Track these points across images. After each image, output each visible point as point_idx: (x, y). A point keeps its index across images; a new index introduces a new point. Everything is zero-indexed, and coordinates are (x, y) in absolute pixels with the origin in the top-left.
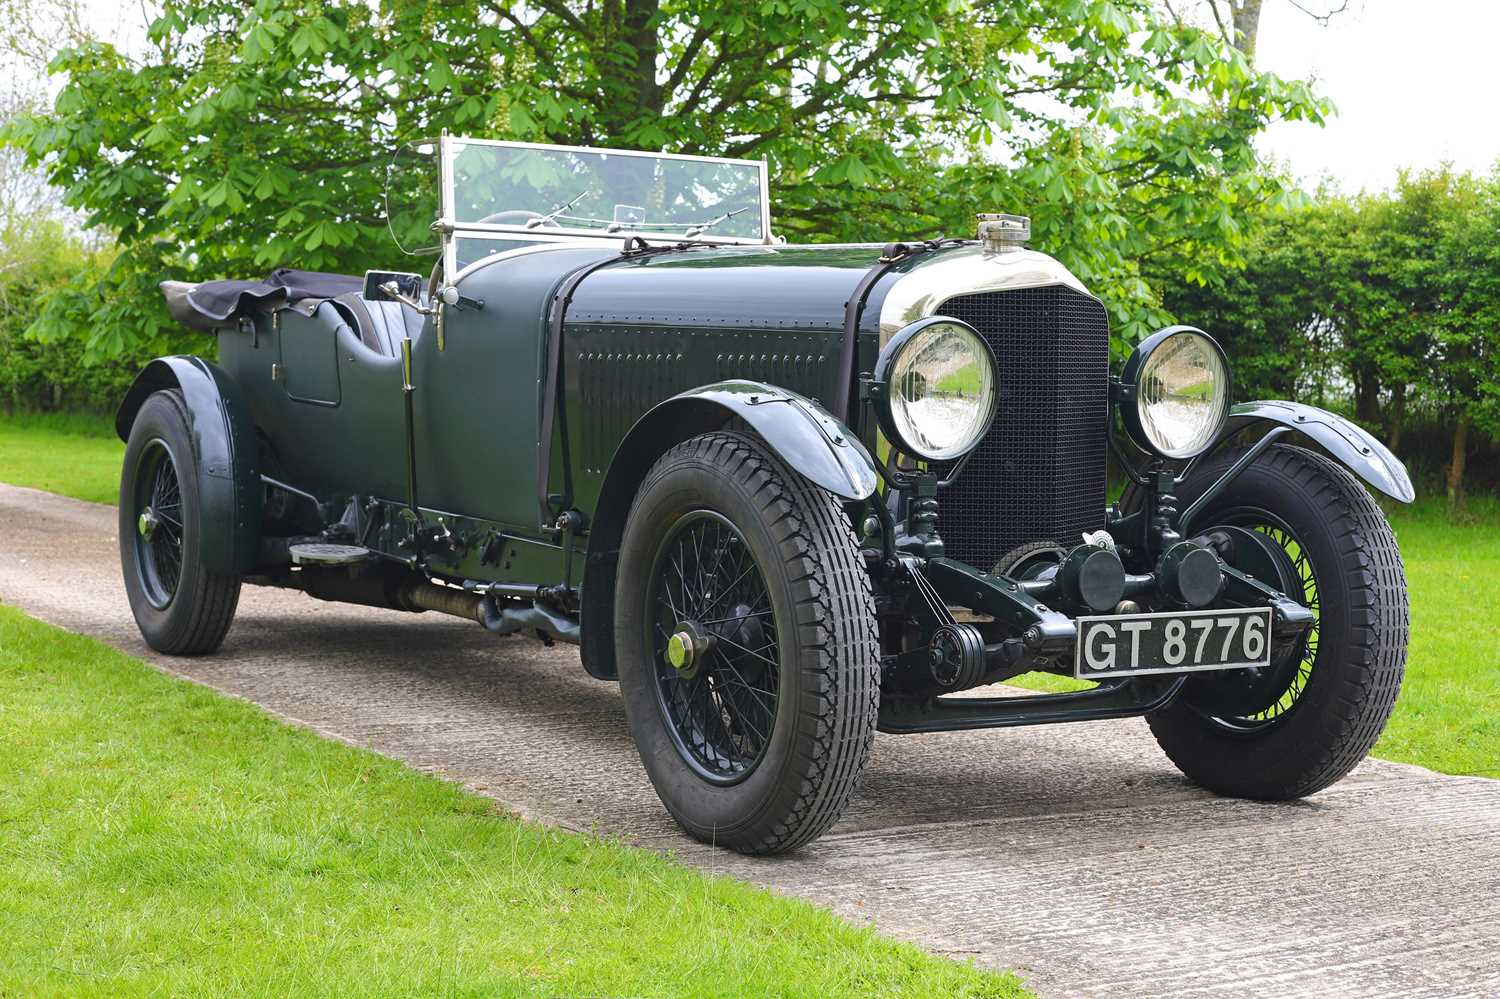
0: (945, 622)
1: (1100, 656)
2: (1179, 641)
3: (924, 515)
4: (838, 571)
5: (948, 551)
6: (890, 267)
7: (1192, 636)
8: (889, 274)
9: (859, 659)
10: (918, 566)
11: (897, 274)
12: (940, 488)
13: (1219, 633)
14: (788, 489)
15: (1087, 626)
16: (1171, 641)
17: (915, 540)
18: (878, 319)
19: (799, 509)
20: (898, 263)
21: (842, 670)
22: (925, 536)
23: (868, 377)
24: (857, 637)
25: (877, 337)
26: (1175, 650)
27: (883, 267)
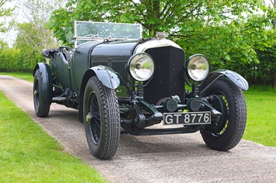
1: (169, 121)
2: (188, 118)
3: (139, 92)
4: (111, 103)
5: (145, 100)
7: (191, 117)
9: (114, 121)
10: (137, 103)
12: (144, 87)
13: (198, 117)
15: (166, 115)
16: (186, 118)
17: (138, 97)
19: (104, 91)
21: (110, 123)
22: (140, 96)
24: (114, 116)
26: (187, 120)
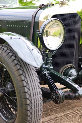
0: (56, 89)
3: (49, 61)
4: (32, 84)
6: (41, 9)
8: (41, 10)
9: (38, 106)
10: (48, 73)
11: (42, 10)
12: (52, 55)
14: (20, 62)
17: (47, 67)
18: (39, 19)
19: (22, 67)
20: (43, 8)
21: (33, 110)
22: (49, 66)
23: (38, 32)
24: (37, 101)
25: (38, 22)
27: (40, 8)
